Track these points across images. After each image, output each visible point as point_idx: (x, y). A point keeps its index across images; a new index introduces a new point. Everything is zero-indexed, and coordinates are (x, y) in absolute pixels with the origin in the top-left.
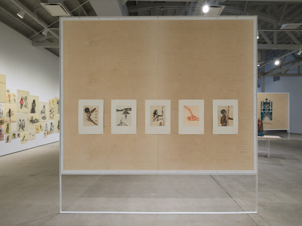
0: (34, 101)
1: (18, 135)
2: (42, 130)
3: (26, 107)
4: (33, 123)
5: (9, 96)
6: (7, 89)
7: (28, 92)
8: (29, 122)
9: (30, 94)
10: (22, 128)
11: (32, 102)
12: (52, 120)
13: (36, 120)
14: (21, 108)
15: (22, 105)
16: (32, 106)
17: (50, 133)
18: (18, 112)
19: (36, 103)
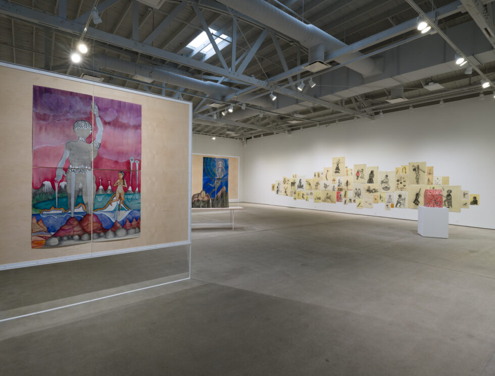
0: (372, 172)
1: (354, 201)
2: (382, 201)
3: (362, 178)
4: (370, 192)
5: (347, 171)
6: (346, 166)
7: (365, 165)
8: (365, 191)
9: (367, 166)
10: (358, 196)
11: (370, 173)
12: (401, 192)
13: (374, 189)
14: (357, 179)
15: (358, 177)
16: (370, 176)
17: (396, 206)
18: (354, 182)
19: (374, 173)
